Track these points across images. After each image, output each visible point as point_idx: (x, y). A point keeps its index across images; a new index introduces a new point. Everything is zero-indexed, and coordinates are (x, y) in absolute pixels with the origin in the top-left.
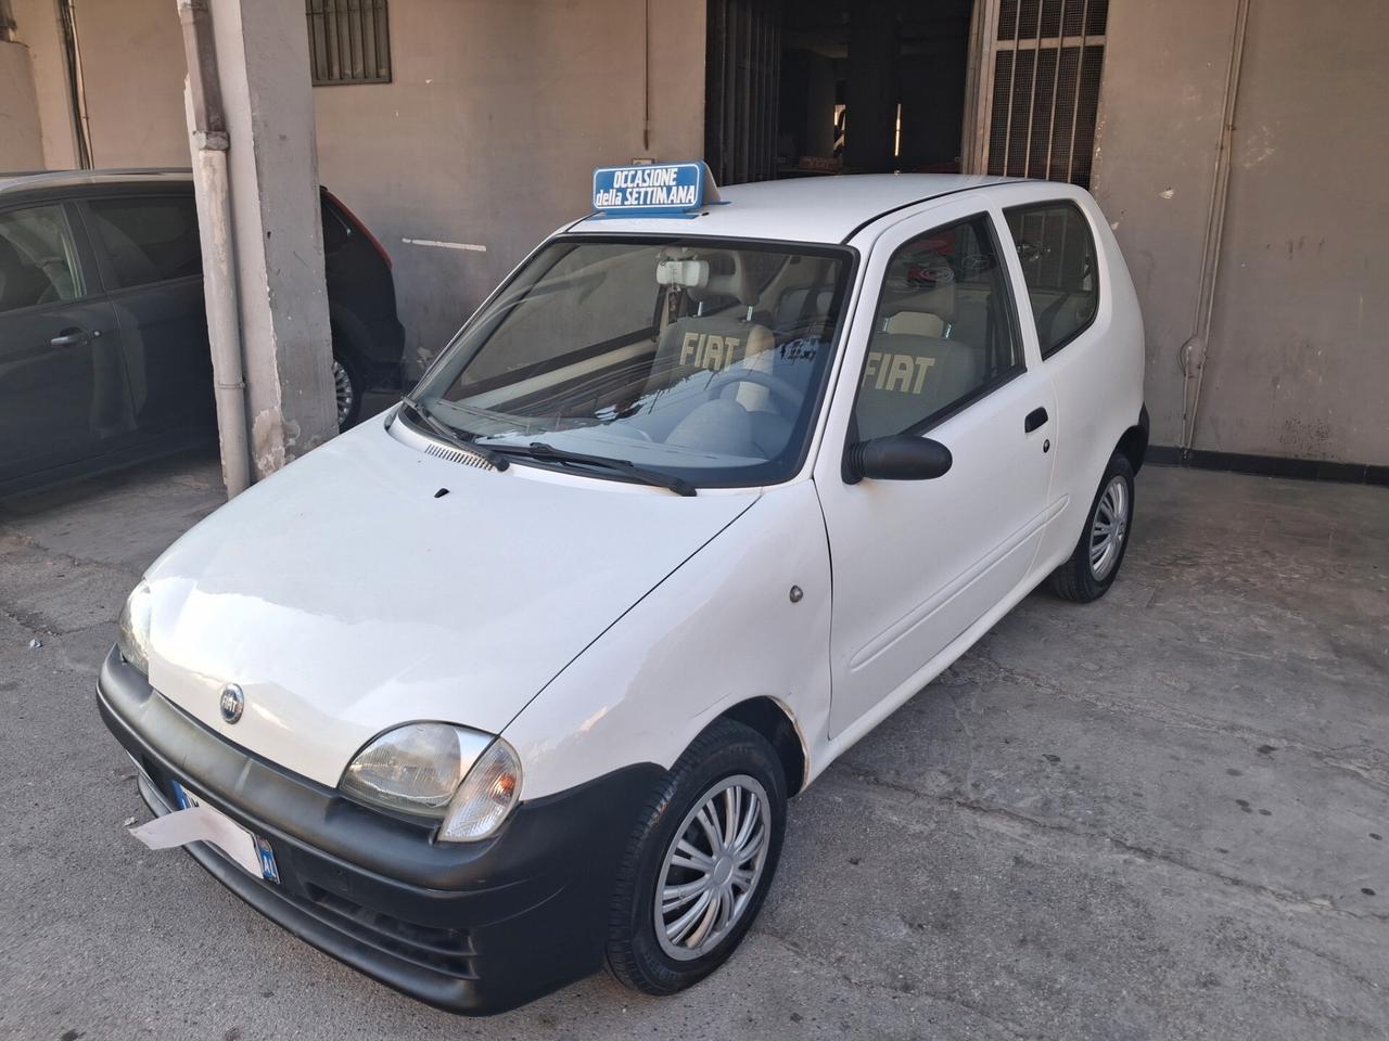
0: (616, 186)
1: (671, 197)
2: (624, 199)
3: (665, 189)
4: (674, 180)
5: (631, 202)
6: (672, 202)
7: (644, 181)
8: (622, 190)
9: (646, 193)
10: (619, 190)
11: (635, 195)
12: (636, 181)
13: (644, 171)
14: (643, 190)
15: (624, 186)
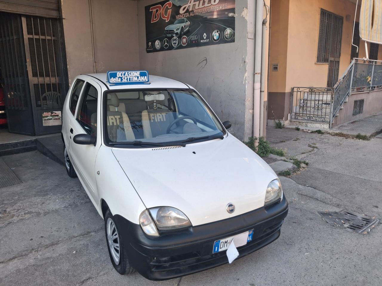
0: (117, 76)
1: (139, 79)
2: (122, 80)
3: (136, 77)
4: (139, 75)
5: (125, 81)
6: (140, 80)
7: (128, 75)
8: (121, 78)
9: (130, 78)
10: (119, 77)
11: (126, 79)
12: (126, 75)
13: (128, 73)
14: (128, 78)
15: (121, 76)
